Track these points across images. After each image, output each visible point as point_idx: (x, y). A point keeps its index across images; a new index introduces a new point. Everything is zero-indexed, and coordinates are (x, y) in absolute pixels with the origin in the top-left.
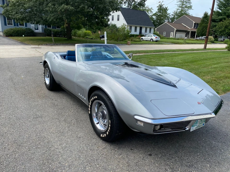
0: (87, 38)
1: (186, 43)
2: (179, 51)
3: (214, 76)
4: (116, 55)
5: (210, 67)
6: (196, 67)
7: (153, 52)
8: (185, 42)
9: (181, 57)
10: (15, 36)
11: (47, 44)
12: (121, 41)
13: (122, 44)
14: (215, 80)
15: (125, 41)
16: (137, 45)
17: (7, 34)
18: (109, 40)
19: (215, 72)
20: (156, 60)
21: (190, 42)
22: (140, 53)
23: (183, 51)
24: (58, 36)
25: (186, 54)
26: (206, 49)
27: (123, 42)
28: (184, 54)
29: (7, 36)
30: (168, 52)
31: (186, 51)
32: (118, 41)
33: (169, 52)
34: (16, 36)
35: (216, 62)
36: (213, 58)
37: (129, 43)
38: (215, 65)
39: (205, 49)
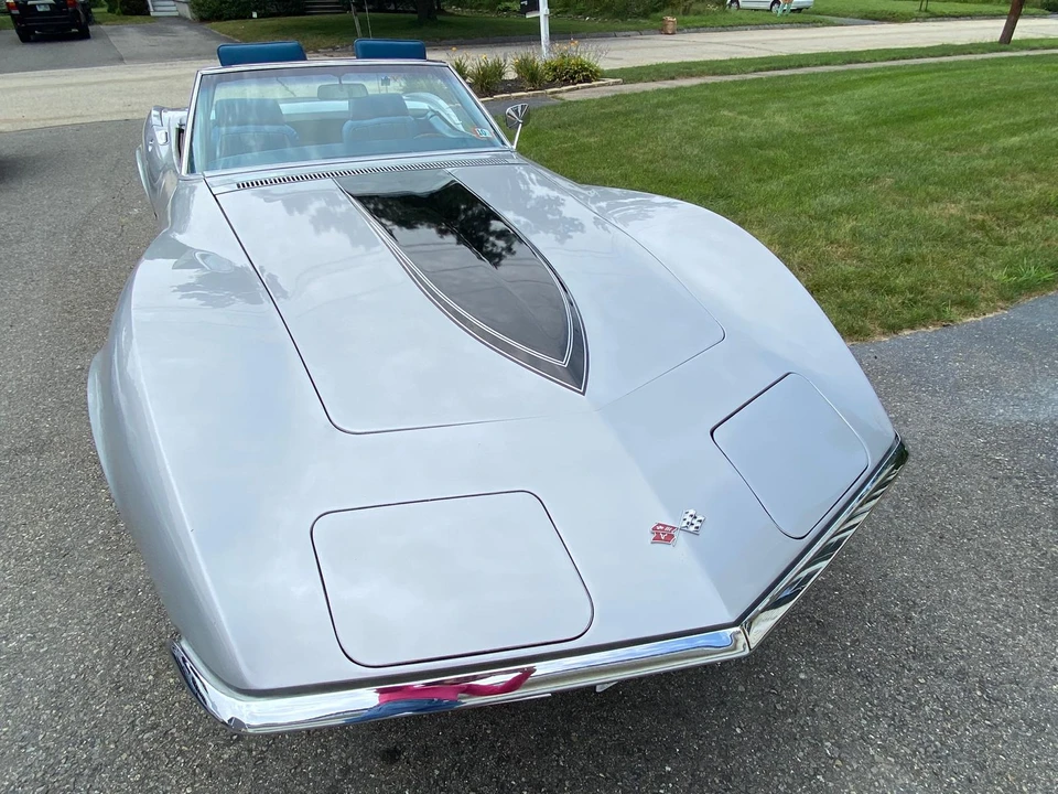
0: (504, 10)
1: (924, 14)
2: (876, 61)
3: (985, 202)
4: (583, 88)
5: (984, 149)
6: (917, 146)
7: (752, 68)
8: (926, 11)
9: (869, 91)
10: (230, 19)
11: (334, 49)
12: (638, 15)
13: (640, 31)
14: (982, 226)
15: (659, 14)
16: (704, 31)
17: (199, 10)
18: (590, 16)
19: (1001, 174)
20: (740, 113)
21: (947, 12)
22: (692, 76)
23: (894, 59)
24: (392, 7)
25: (897, 76)
26: (1007, 46)
27: (648, 22)
28: (889, 77)
29: (203, 20)
30: (822, 65)
31: (912, 58)
32: (627, 18)
33: (827, 64)
34: (236, 18)
35: (1026, 118)
36: (1018, 97)
37: (670, 27)
38: (1013, 135)
39: (1002, 47)
